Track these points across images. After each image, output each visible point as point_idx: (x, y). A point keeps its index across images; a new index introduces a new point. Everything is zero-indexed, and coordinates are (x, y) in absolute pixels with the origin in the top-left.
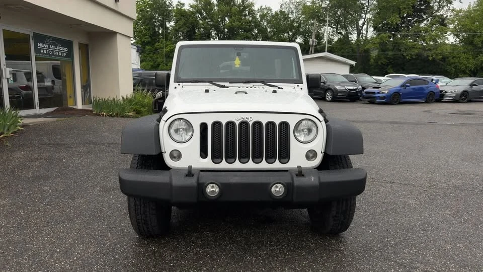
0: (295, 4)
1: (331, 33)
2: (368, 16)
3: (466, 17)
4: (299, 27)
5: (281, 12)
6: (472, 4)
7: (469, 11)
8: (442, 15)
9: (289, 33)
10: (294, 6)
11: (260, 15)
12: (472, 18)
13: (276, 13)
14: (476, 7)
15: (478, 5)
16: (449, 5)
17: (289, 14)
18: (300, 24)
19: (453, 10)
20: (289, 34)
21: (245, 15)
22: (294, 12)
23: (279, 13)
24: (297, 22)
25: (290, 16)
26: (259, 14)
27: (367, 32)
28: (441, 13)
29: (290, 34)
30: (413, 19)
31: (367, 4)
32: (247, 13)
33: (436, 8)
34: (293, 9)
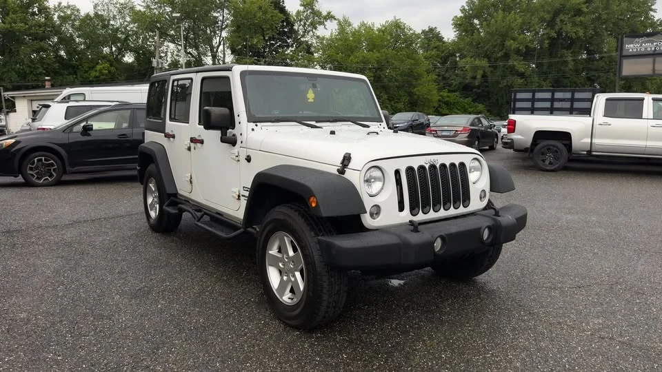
0: (118, 6)
1: (175, 53)
2: (224, 34)
3: (330, 46)
4: (126, 39)
5: (96, 15)
6: (334, 31)
7: (331, 40)
8: (307, 42)
9: (112, 48)
10: (116, 9)
11: (59, 17)
12: (336, 47)
13: (88, 15)
14: (337, 35)
15: (339, 33)
16: (314, 30)
17: (109, 20)
18: (128, 36)
19: (318, 37)
20: (112, 50)
21: (34, 14)
22: (117, 17)
23: (92, 15)
24: (123, 33)
25: (112, 22)
26: (57, 14)
27: (224, 54)
28: (306, 39)
29: (114, 49)
30: (276, 43)
31: (221, 18)
32: (36, 9)
33: (301, 32)
34: (115, 13)
